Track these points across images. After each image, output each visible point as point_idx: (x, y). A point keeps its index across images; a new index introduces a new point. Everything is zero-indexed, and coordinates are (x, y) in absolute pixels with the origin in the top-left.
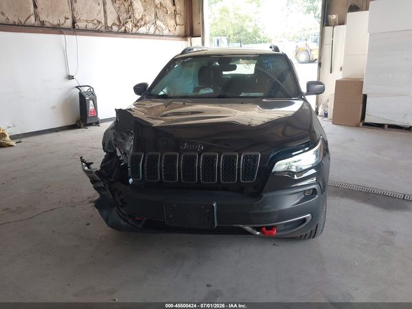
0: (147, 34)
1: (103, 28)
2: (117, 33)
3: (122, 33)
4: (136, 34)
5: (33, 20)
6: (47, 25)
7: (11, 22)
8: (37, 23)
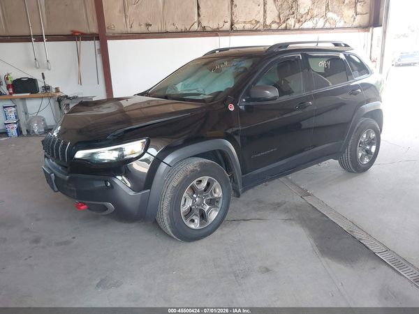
0: (314, 29)
1: (261, 27)
2: (277, 30)
3: (282, 30)
4: (298, 29)
5: (195, 27)
6: (208, 29)
7: (179, 30)
8: (199, 29)
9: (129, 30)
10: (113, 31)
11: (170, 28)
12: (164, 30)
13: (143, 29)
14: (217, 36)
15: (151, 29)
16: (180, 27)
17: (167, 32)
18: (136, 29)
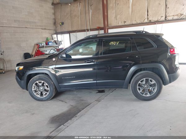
1: (185, 17)
5: (146, 21)
6: (152, 21)
7: (138, 23)
8: (148, 21)
9: (118, 25)
10: (112, 26)
11: (134, 22)
12: (131, 23)
13: (123, 24)
14: (155, 24)
15: (126, 24)
16: (139, 22)
17: (133, 24)
18: (120, 24)
